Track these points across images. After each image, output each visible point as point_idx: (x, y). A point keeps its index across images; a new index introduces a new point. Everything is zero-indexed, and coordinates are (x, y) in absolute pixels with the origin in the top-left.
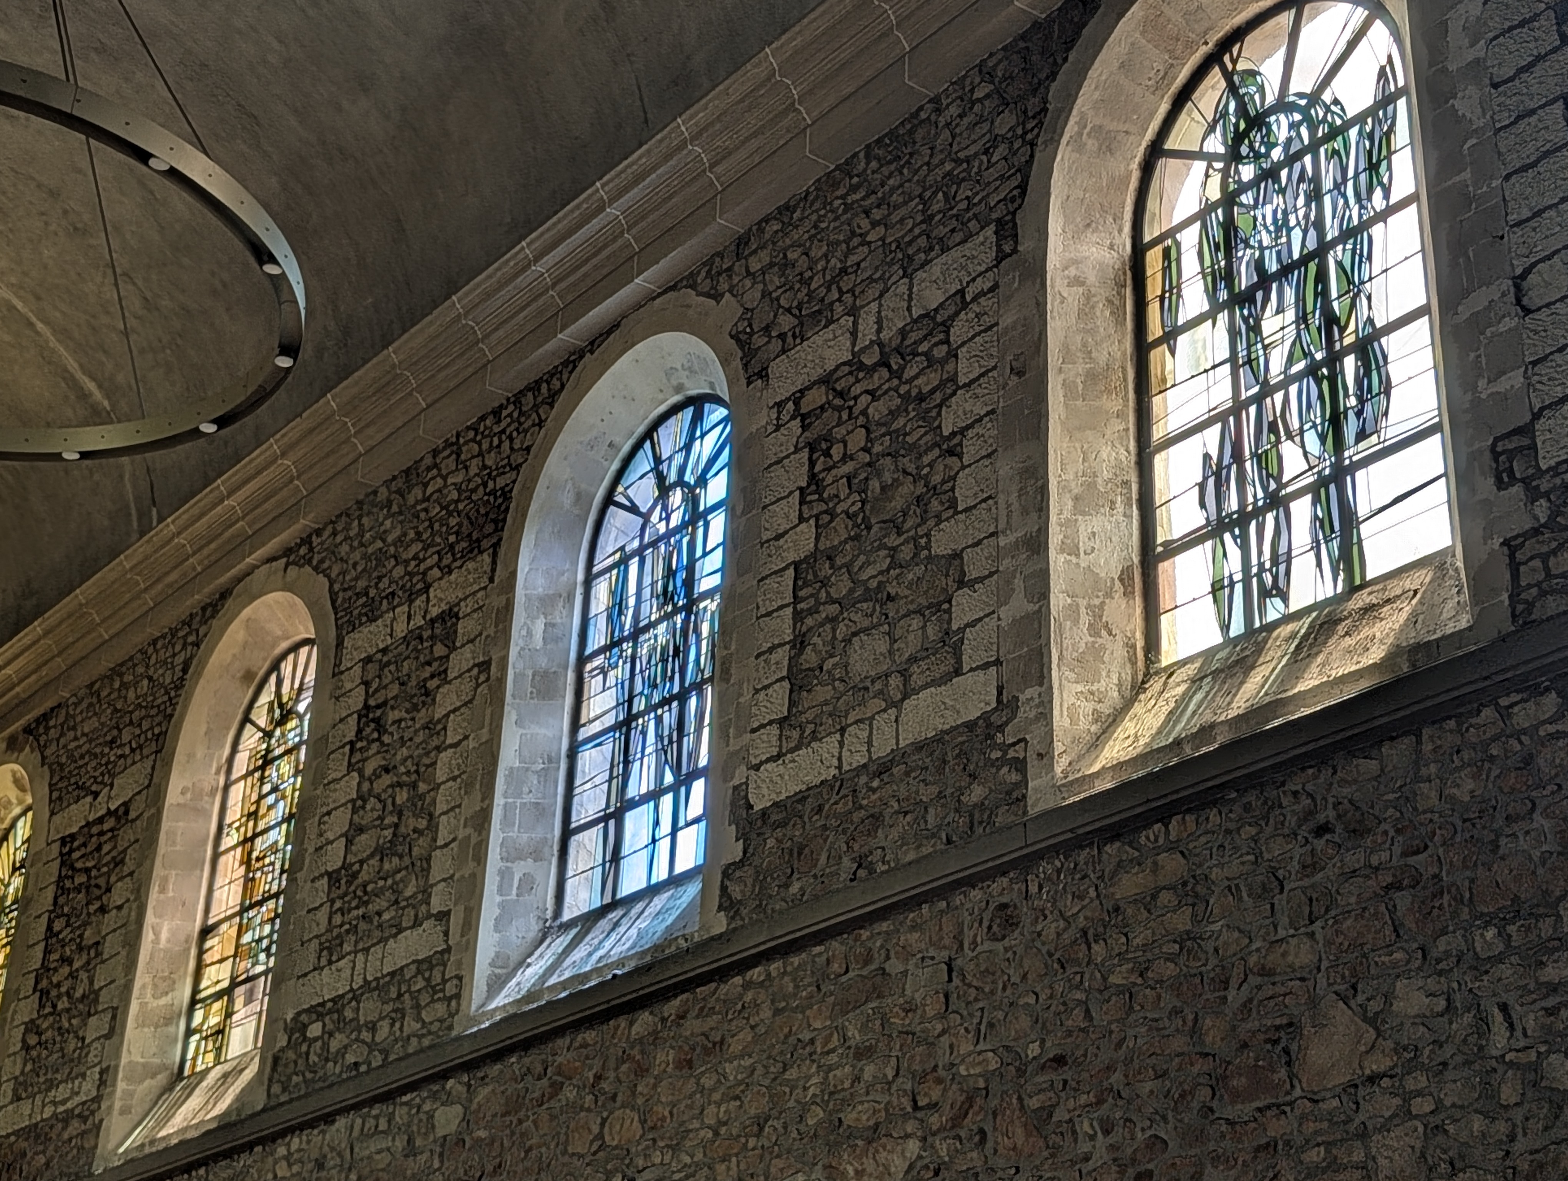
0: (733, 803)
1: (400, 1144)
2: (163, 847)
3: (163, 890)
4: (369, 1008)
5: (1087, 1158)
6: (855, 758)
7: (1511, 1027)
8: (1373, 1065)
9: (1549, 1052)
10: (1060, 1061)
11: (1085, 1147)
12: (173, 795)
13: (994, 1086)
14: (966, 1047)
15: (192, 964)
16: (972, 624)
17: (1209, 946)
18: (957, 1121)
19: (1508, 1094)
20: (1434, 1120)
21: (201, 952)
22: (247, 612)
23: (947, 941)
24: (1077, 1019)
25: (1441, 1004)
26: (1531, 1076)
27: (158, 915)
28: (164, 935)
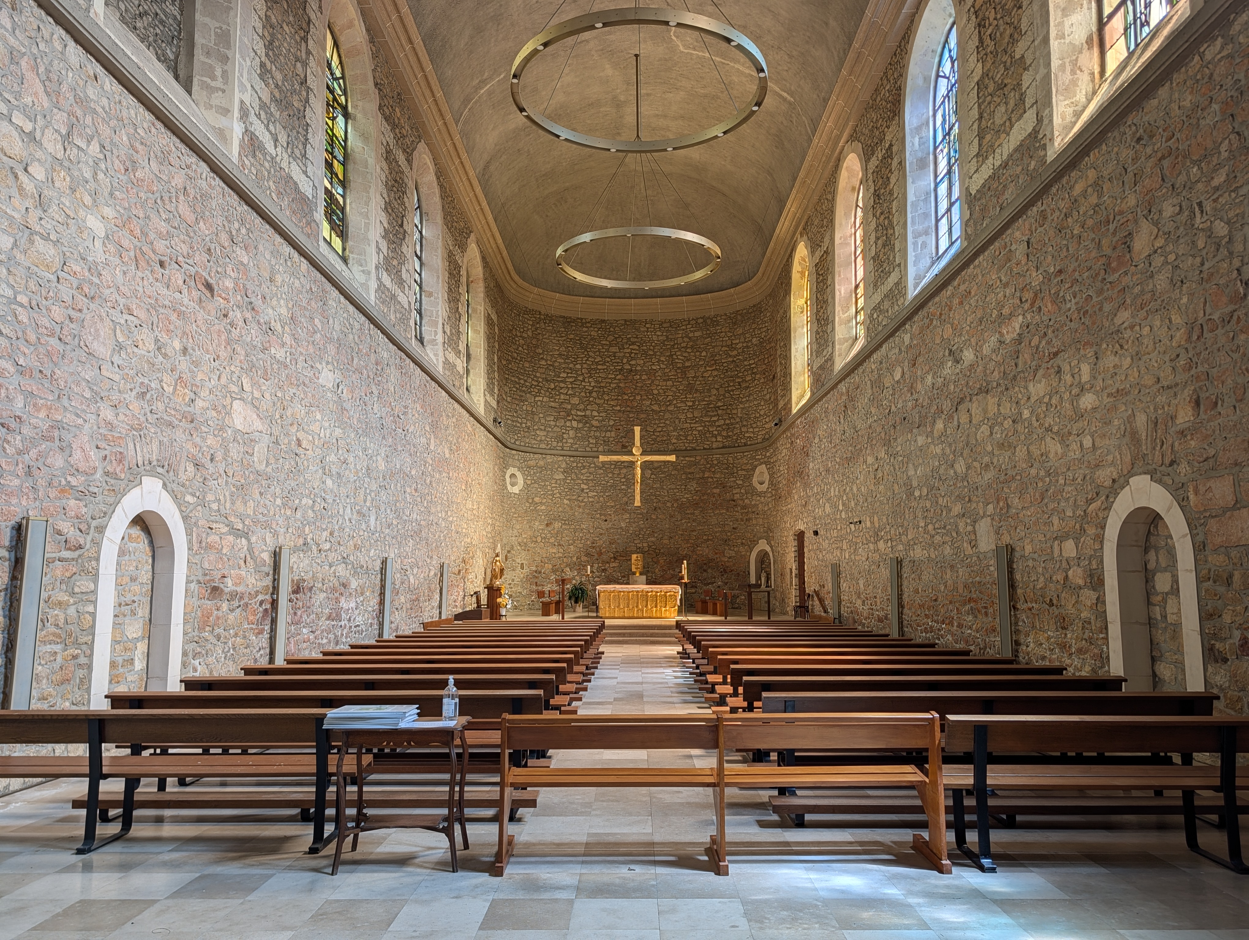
0: (966, 196)
1: (897, 351)
2: (837, 261)
3: (840, 276)
4: (887, 305)
5: (1070, 309)
6: (998, 163)
7: (1202, 212)
8: (1157, 244)
9: (1215, 220)
10: (1060, 271)
11: (1068, 306)
12: (837, 241)
13: (1043, 288)
14: (1034, 274)
15: (854, 300)
16: (1028, 88)
17: (1103, 207)
18: (1032, 305)
19: (1201, 244)
20: (1176, 263)
21: (856, 295)
22: (845, 165)
23: (1027, 232)
24: (1064, 253)
25: (1178, 208)
26: (1209, 233)
27: (839, 285)
28: (843, 292)
